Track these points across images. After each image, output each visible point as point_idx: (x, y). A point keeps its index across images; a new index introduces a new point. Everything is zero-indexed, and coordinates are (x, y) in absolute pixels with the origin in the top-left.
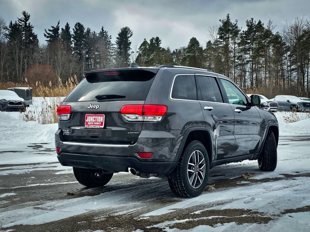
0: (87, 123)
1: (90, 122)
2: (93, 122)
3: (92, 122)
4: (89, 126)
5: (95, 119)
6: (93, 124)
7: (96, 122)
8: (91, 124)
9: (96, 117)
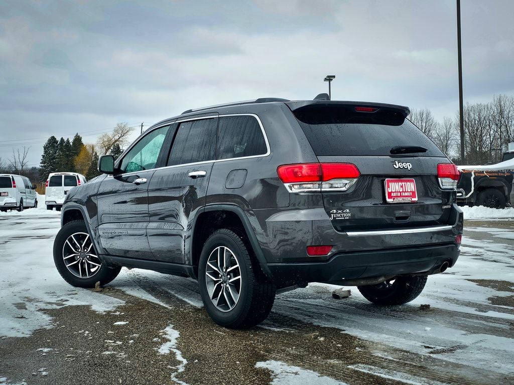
0: (390, 194)
1: (395, 192)
2: (399, 192)
3: (397, 192)
4: (394, 199)
5: (402, 187)
6: (401, 196)
7: (404, 192)
8: (396, 196)
9: (403, 183)
